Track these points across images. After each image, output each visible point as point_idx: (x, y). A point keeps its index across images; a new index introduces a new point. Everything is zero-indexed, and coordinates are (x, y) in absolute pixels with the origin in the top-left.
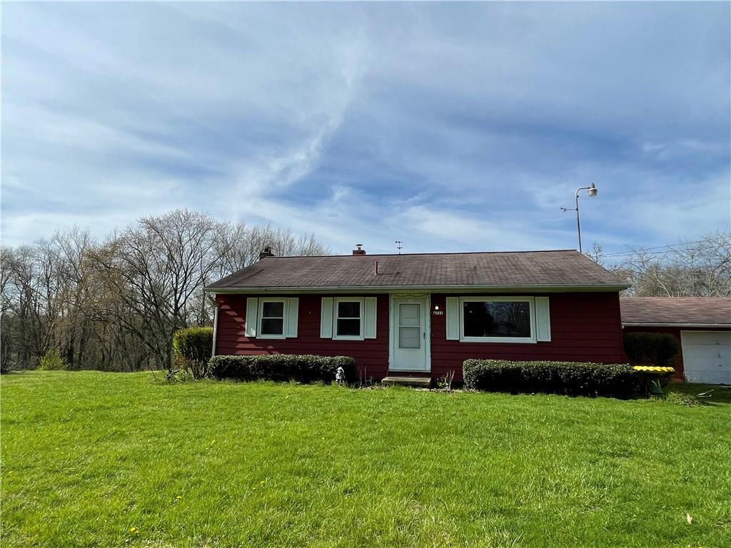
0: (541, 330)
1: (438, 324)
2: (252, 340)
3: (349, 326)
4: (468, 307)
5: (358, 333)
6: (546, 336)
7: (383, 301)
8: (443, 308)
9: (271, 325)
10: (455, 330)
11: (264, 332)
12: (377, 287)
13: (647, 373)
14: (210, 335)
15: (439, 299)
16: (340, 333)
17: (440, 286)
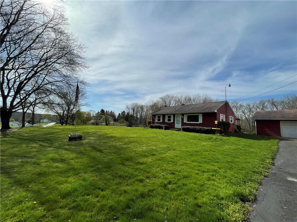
0: (200, 121)
1: (183, 119)
2: (156, 122)
3: (169, 120)
4: (188, 116)
5: (170, 121)
6: (201, 122)
7: (174, 115)
8: (183, 117)
9: (159, 120)
10: (185, 121)
11: (158, 121)
12: (173, 113)
13: (215, 130)
14: (151, 121)
15: (183, 115)
16: (168, 121)
17: (183, 113)
